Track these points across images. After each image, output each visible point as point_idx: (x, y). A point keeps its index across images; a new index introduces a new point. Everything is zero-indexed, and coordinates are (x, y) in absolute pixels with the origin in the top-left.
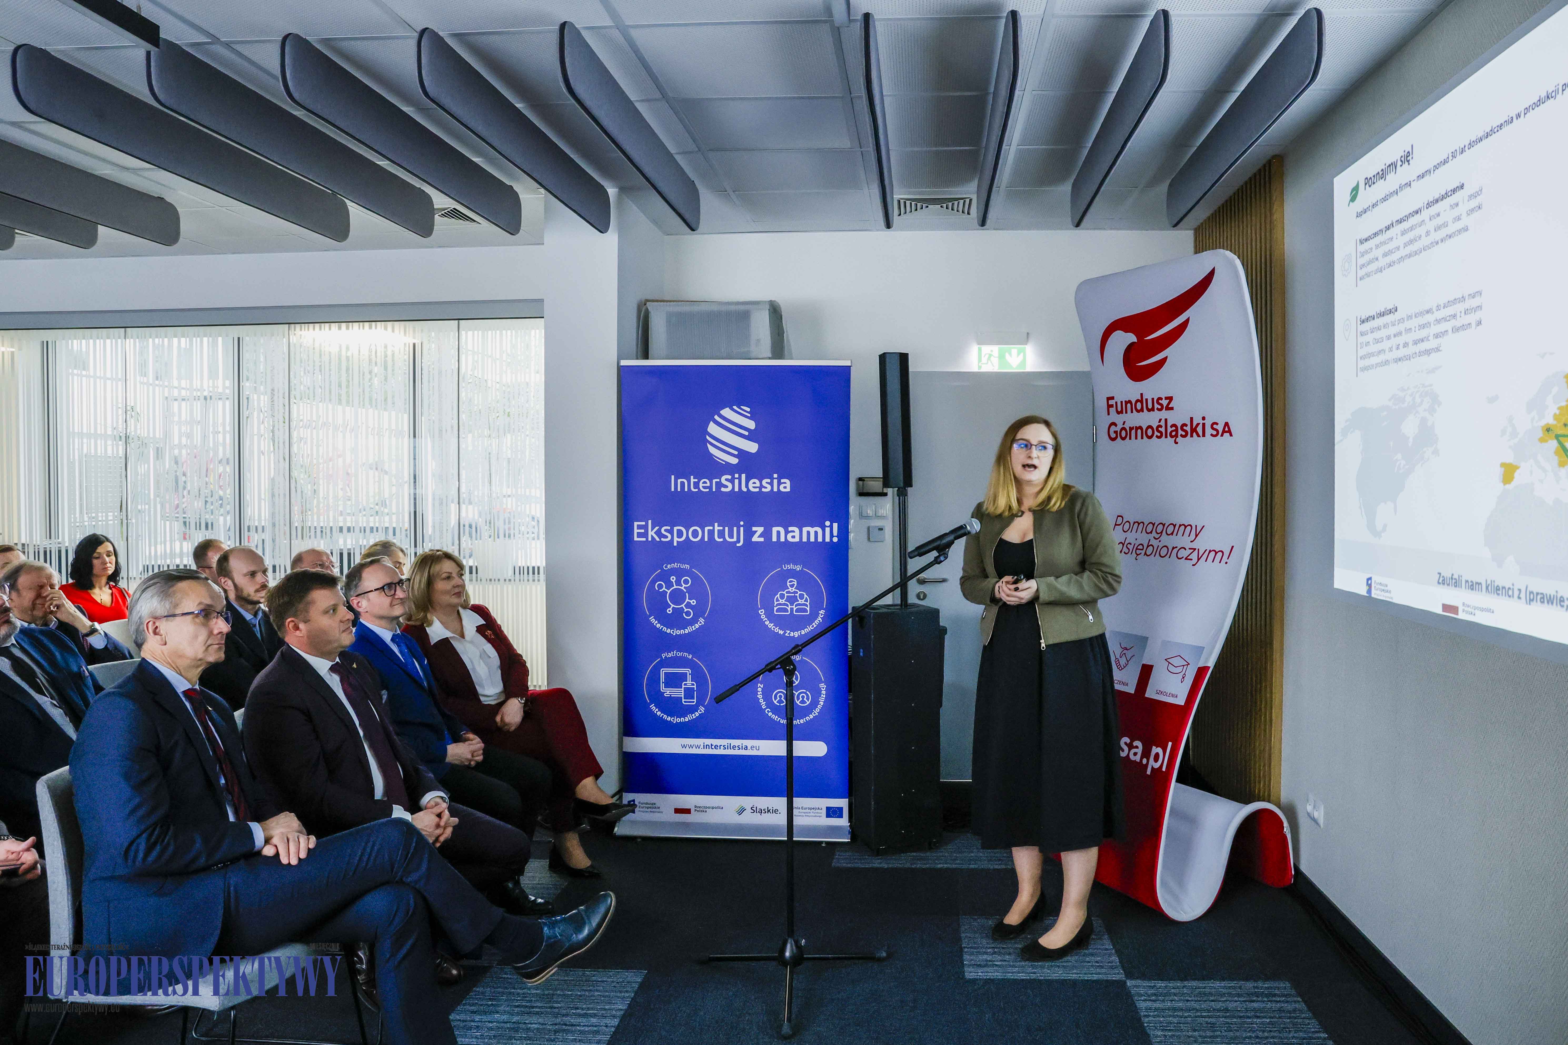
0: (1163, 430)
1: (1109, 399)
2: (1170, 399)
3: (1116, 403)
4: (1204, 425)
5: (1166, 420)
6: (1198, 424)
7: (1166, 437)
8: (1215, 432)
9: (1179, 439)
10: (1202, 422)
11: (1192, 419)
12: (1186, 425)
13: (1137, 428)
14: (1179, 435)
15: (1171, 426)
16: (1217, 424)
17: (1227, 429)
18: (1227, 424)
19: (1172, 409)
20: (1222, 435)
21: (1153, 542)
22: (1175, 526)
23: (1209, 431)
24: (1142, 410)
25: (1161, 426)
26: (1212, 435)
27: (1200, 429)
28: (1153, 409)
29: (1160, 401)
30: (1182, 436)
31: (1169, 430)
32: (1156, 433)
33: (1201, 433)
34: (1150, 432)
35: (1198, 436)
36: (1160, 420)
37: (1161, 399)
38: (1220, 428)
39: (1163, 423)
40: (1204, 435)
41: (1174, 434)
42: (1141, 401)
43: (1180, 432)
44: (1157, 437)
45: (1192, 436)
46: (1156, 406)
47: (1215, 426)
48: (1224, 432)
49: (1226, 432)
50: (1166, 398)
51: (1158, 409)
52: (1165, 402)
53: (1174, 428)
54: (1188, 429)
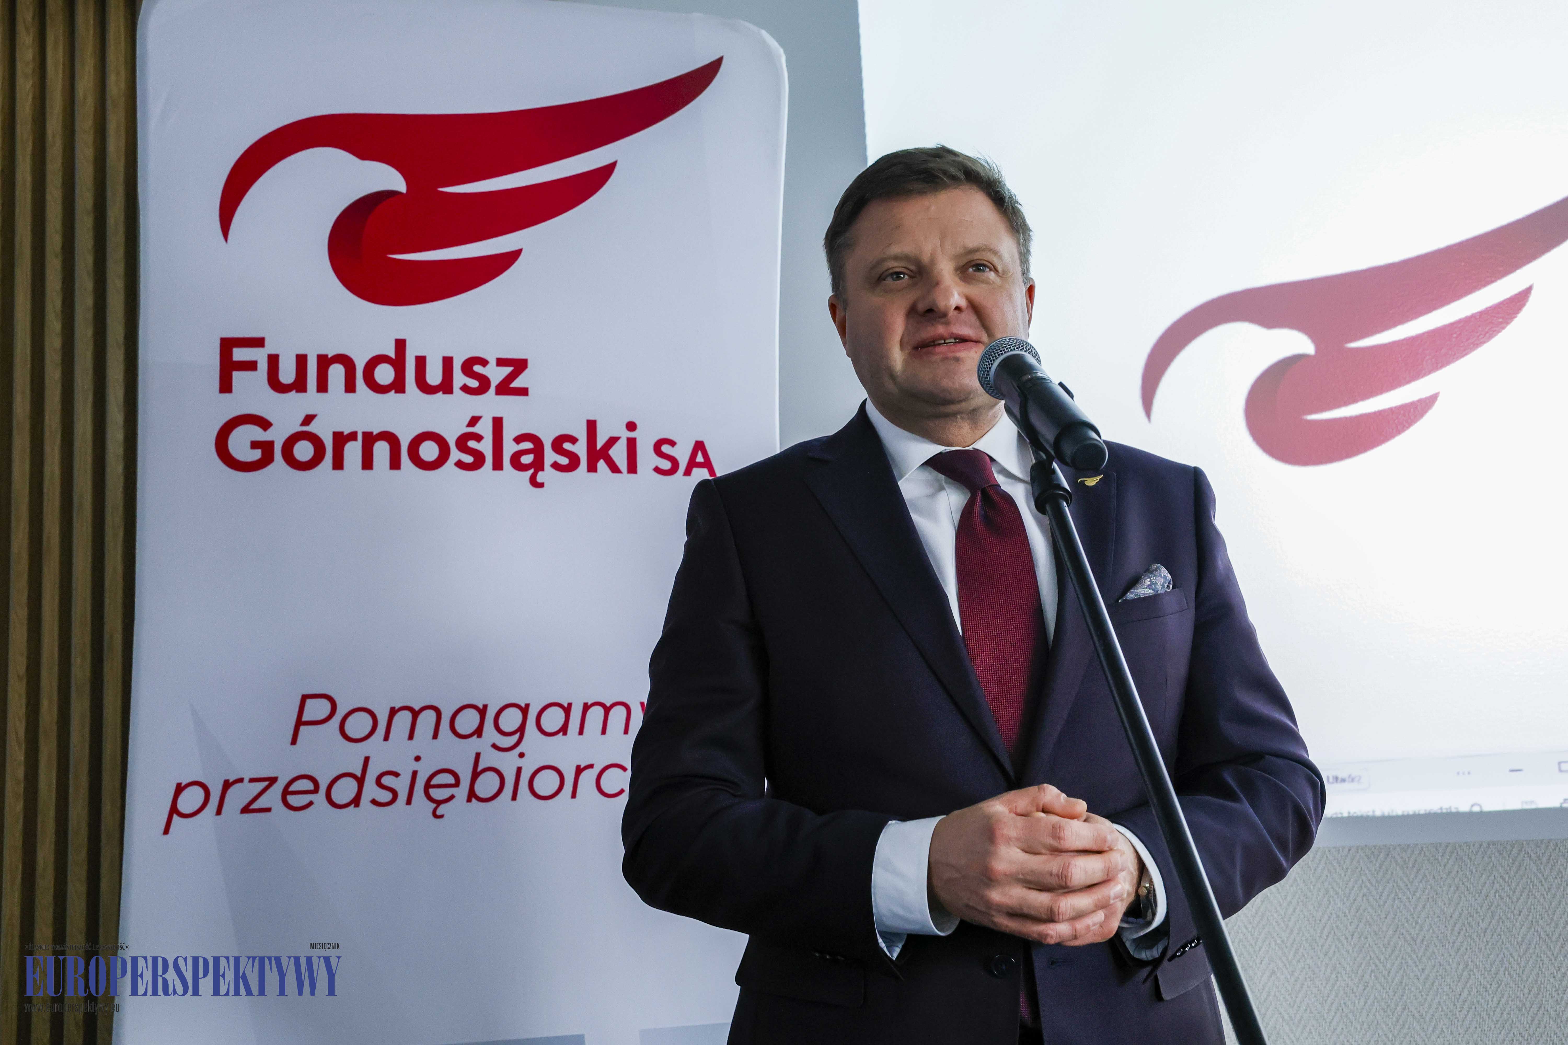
0: (486, 447)
1: (228, 345)
2: (519, 366)
3: (273, 360)
4: (632, 444)
5: (498, 423)
6: (612, 441)
7: (498, 465)
8: (666, 465)
9: (547, 475)
10: (625, 434)
11: (592, 426)
12: (573, 440)
13: (369, 440)
14: (548, 462)
15: (518, 439)
16: (672, 443)
17: (700, 458)
18: (699, 446)
19: (524, 392)
20: (688, 472)
21: (490, 758)
22: (567, 710)
23: (647, 458)
24: (398, 386)
25: (478, 438)
26: (657, 470)
27: (619, 454)
28: (446, 387)
29: (478, 368)
30: (556, 466)
31: (509, 448)
32: (456, 455)
33: (622, 464)
34: (429, 451)
35: (614, 468)
36: (474, 421)
37: (484, 362)
38: (682, 454)
39: (485, 428)
40: (632, 468)
41: (527, 459)
42: (398, 363)
43: (550, 456)
44: (460, 464)
45: (592, 468)
46: (459, 379)
47: (666, 449)
48: (692, 464)
49: (700, 465)
50: (501, 362)
51: (465, 389)
52: (496, 374)
53: (528, 445)
54: (580, 449)
